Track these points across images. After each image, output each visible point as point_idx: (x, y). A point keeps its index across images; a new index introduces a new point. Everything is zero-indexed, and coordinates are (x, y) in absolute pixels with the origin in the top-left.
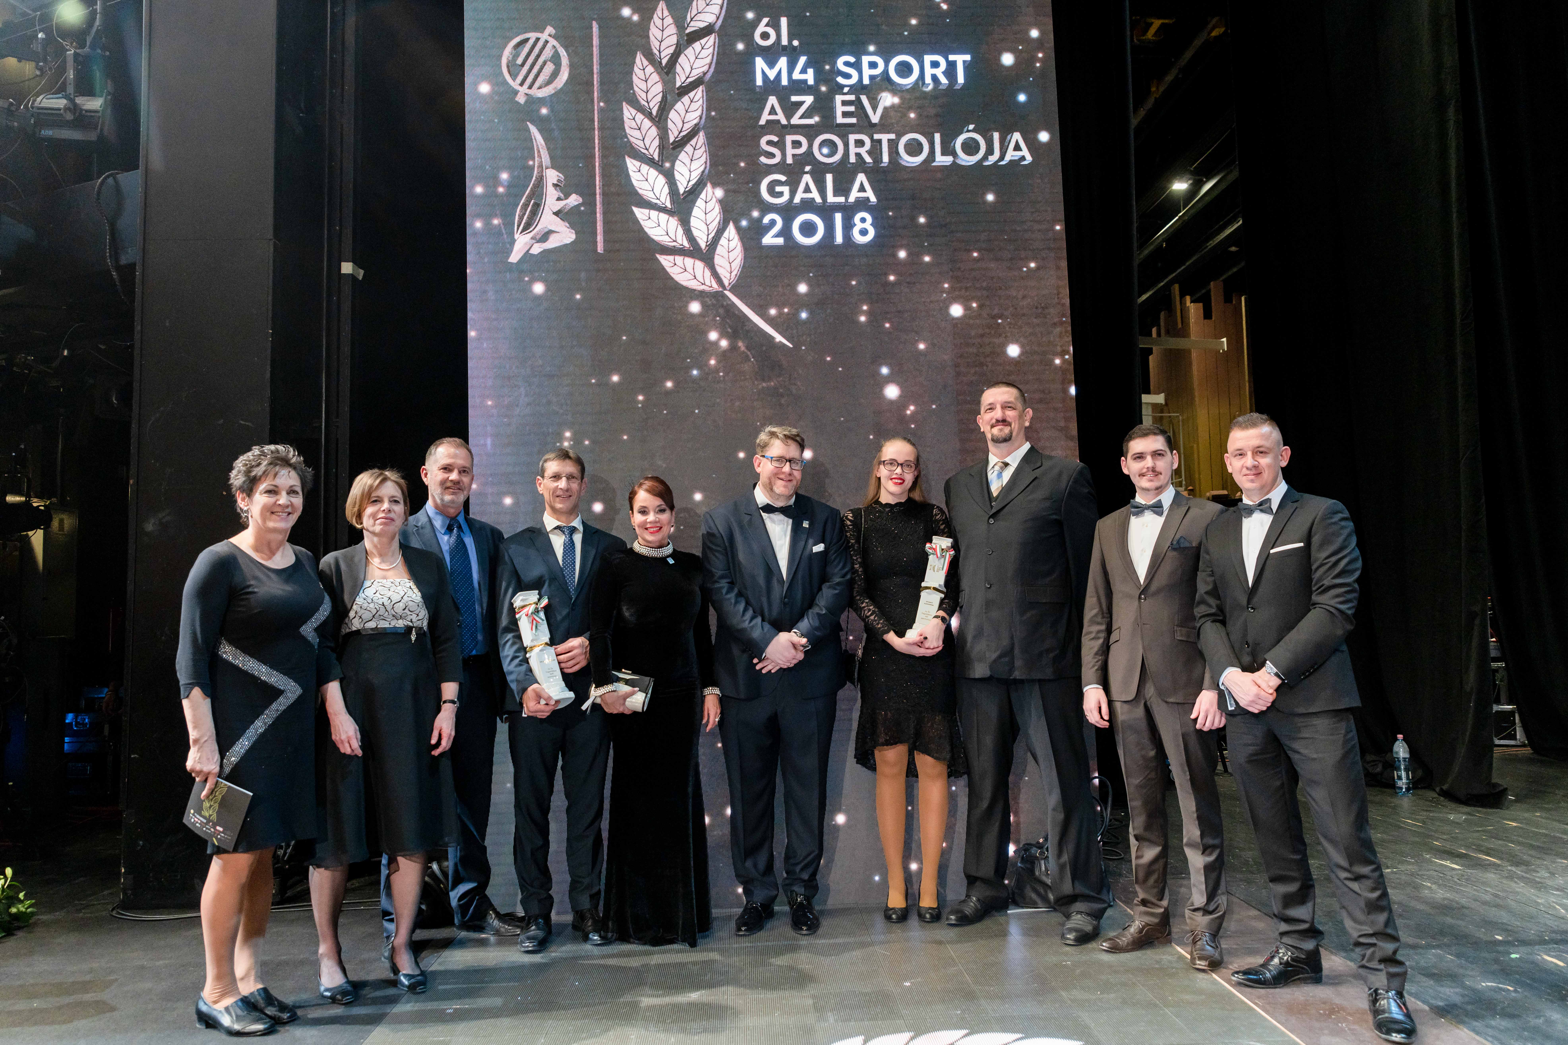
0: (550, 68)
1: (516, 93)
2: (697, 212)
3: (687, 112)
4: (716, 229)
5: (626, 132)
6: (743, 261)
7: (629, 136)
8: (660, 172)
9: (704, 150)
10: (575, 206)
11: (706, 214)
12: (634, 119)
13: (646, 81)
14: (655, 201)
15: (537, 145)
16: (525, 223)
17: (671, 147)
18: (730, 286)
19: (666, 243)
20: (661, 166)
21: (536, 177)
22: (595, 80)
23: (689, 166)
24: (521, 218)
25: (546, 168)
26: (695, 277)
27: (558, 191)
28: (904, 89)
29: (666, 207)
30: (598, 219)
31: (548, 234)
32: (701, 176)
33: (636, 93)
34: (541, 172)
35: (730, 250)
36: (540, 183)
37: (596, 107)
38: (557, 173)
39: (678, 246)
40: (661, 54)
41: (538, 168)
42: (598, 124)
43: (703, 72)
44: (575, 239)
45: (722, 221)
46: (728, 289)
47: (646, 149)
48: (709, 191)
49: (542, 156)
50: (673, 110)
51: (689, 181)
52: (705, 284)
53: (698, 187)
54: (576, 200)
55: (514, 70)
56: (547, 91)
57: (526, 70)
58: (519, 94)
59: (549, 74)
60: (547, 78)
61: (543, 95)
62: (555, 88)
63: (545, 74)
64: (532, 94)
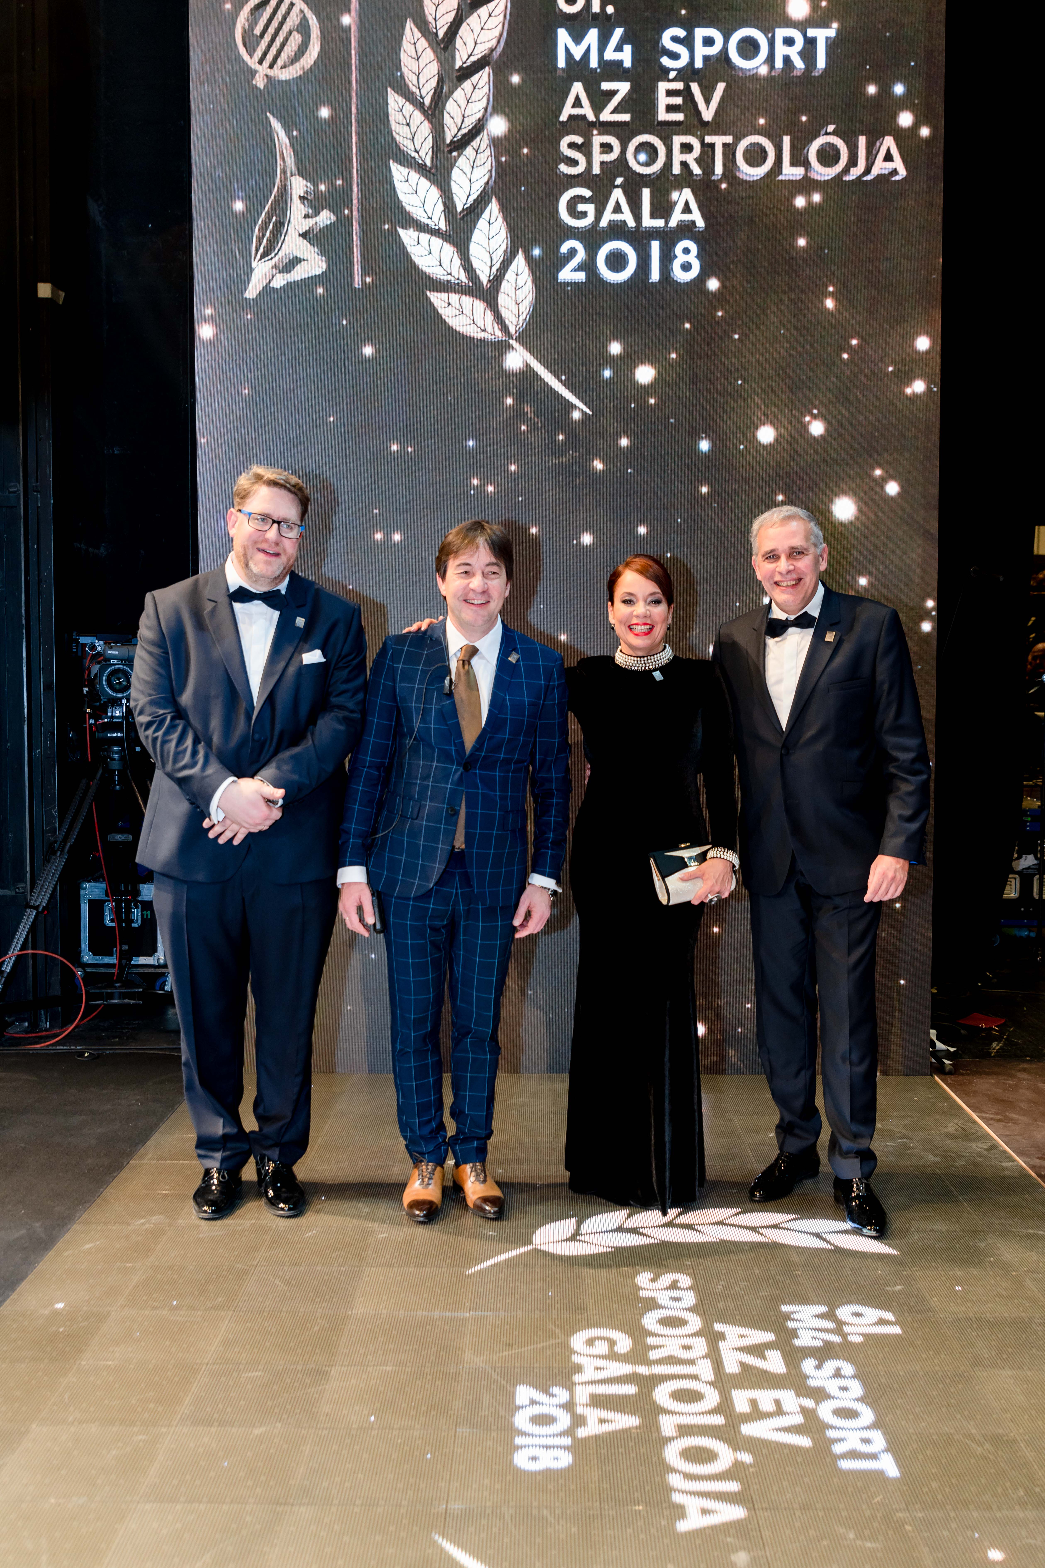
0: (296, 39)
1: (254, 73)
2: (478, 236)
3: (468, 102)
4: (501, 259)
5: (391, 128)
6: (533, 301)
7: (395, 134)
8: (433, 182)
9: (489, 153)
10: (326, 226)
11: (489, 239)
12: (401, 111)
13: (418, 60)
14: (426, 221)
15: (280, 144)
16: (265, 247)
17: (448, 149)
18: (517, 334)
19: (439, 277)
20: (435, 175)
21: (278, 187)
22: (353, 57)
23: (469, 176)
24: (260, 241)
25: (291, 175)
26: (474, 321)
27: (305, 206)
28: (747, 75)
29: (440, 229)
30: (355, 243)
31: (294, 262)
32: (485, 188)
33: (405, 76)
34: (284, 179)
35: (518, 288)
36: (283, 195)
37: (354, 94)
38: (304, 182)
39: (453, 280)
40: (438, 22)
41: (281, 174)
42: (356, 116)
43: (490, 48)
44: (327, 270)
45: (508, 249)
46: (514, 338)
47: (416, 151)
48: (493, 208)
49: (286, 159)
50: (451, 99)
51: (469, 195)
52: (486, 331)
53: (480, 203)
54: (328, 218)
55: (251, 43)
56: (293, 72)
57: (266, 44)
58: (257, 75)
59: (295, 49)
60: (293, 53)
61: (288, 78)
62: (303, 68)
63: (291, 49)
64: (274, 76)
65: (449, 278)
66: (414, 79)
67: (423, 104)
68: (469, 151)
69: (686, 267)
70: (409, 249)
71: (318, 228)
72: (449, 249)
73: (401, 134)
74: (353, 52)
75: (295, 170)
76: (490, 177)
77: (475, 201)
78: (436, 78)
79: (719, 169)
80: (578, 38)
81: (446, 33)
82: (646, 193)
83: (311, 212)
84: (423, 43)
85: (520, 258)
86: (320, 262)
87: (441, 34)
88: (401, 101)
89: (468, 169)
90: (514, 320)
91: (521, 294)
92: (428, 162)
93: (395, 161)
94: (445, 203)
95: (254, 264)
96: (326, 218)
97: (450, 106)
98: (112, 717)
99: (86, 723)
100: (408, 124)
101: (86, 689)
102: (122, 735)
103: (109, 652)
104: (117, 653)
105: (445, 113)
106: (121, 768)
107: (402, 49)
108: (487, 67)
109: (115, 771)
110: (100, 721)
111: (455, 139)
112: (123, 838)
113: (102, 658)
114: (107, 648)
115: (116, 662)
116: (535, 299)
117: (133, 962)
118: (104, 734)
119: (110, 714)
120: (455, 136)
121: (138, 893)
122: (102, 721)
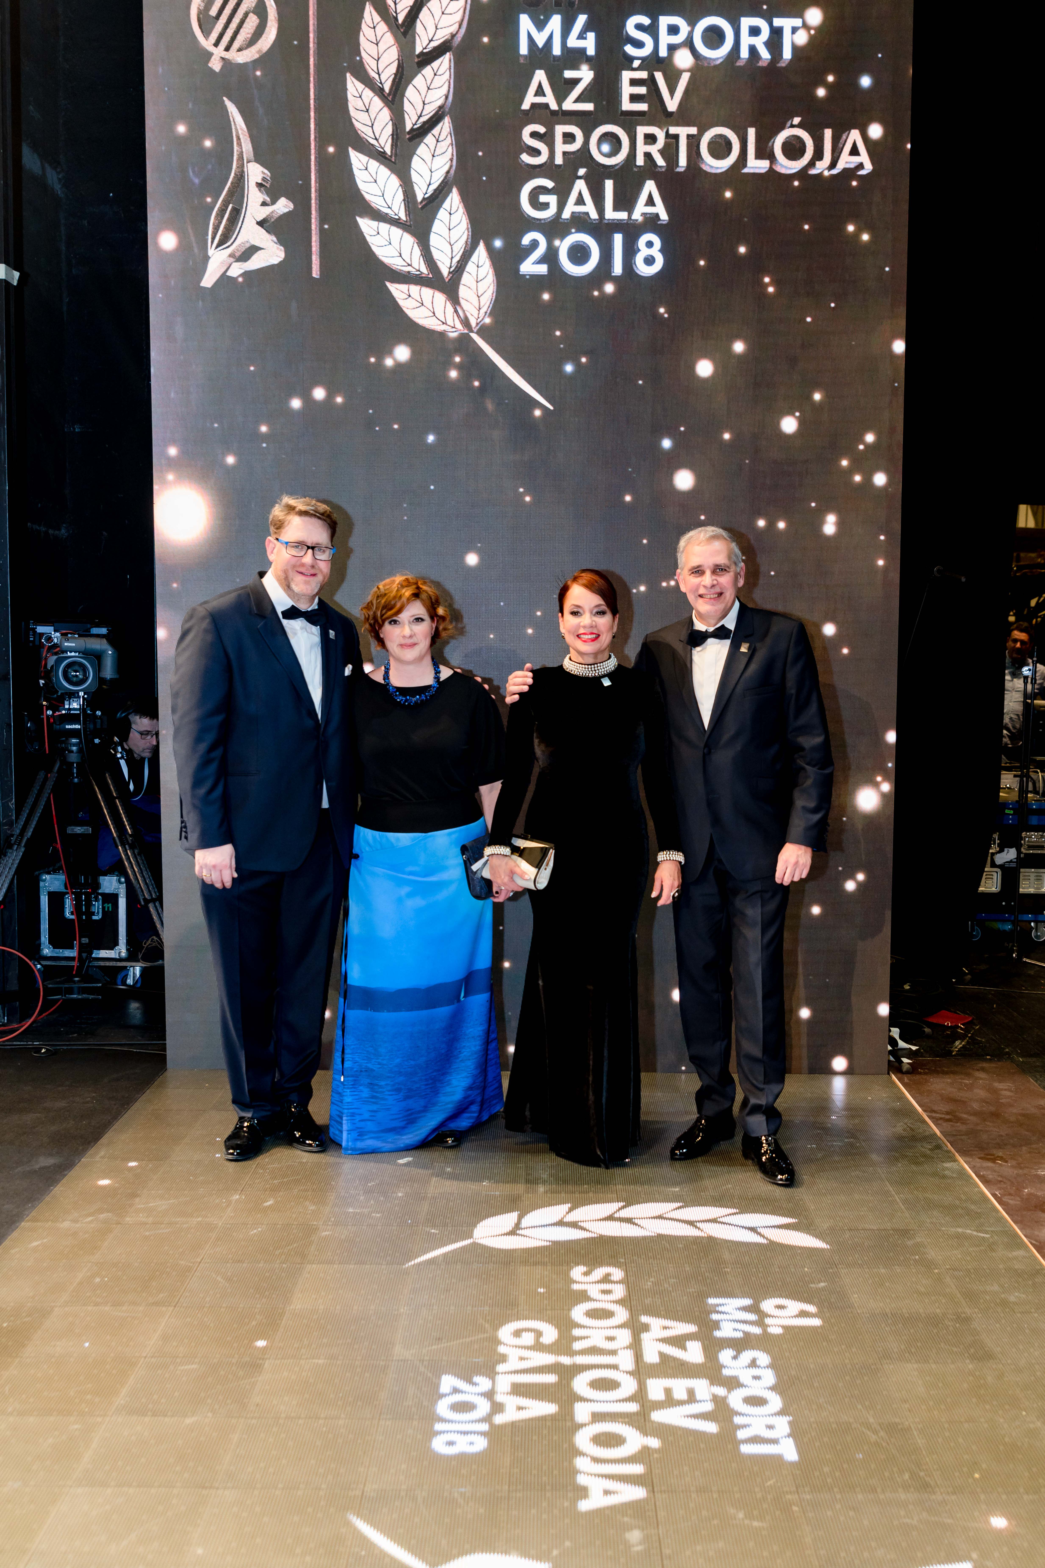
0: (253, 21)
1: (210, 55)
2: (439, 226)
3: (429, 88)
4: (462, 250)
5: (349, 114)
6: (495, 294)
7: (354, 120)
8: (393, 171)
9: (450, 142)
10: (284, 214)
11: (450, 230)
12: (360, 97)
13: (377, 44)
14: (386, 211)
15: (236, 130)
16: (221, 235)
17: (408, 136)
18: (478, 327)
19: (399, 267)
20: (395, 163)
21: (235, 174)
22: (311, 40)
23: (429, 164)
24: (216, 229)
25: (248, 162)
26: (434, 313)
27: (262, 193)
28: (712, 65)
29: (400, 219)
30: (313, 232)
31: (251, 251)
32: (445, 177)
33: (364, 61)
34: (241, 166)
35: (479, 280)
36: (240, 181)
37: (312, 79)
38: (261, 169)
39: (413, 271)
40: (397, 6)
41: (238, 161)
42: (315, 102)
43: (451, 33)
44: (284, 259)
45: (469, 240)
46: (475, 330)
47: (376, 139)
48: (454, 199)
49: (243, 144)
50: (411, 85)
51: (430, 184)
52: (446, 324)
53: (440, 192)
54: (286, 206)
55: (206, 24)
56: (250, 55)
57: (222, 25)
58: (213, 57)
59: (252, 31)
60: (249, 36)
61: (245, 61)
62: (259, 51)
63: (247, 31)
64: (231, 58)
65: (409, 269)
66: (373, 64)
67: (382, 90)
68: (429, 139)
69: (649, 261)
70: (368, 238)
71: (276, 216)
72: (409, 240)
73: (360, 121)
74: (311, 35)
75: (252, 156)
76: (451, 166)
77: (435, 190)
78: (396, 64)
79: (683, 161)
80: (540, 25)
81: (407, 17)
82: (609, 185)
83: (268, 199)
84: (382, 27)
85: (481, 249)
86: (278, 252)
87: (401, 18)
88: (360, 86)
89: (428, 157)
90: (475, 313)
91: (482, 286)
92: (388, 150)
93: (355, 149)
94: (405, 193)
95: (211, 252)
96: (283, 206)
97: (410, 92)
98: (69, 709)
99: (43, 714)
100: (367, 111)
101: (42, 682)
102: (79, 727)
103: (66, 644)
104: (74, 645)
105: (405, 99)
106: (79, 761)
107: (361, 33)
108: (448, 53)
109: (73, 763)
110: (57, 713)
111: (415, 127)
112: (83, 830)
113: (58, 649)
114: (63, 640)
115: (73, 654)
116: (497, 292)
117: (94, 956)
118: (62, 726)
119: (67, 707)
120: (415, 124)
121: (98, 886)
122: (60, 713)
